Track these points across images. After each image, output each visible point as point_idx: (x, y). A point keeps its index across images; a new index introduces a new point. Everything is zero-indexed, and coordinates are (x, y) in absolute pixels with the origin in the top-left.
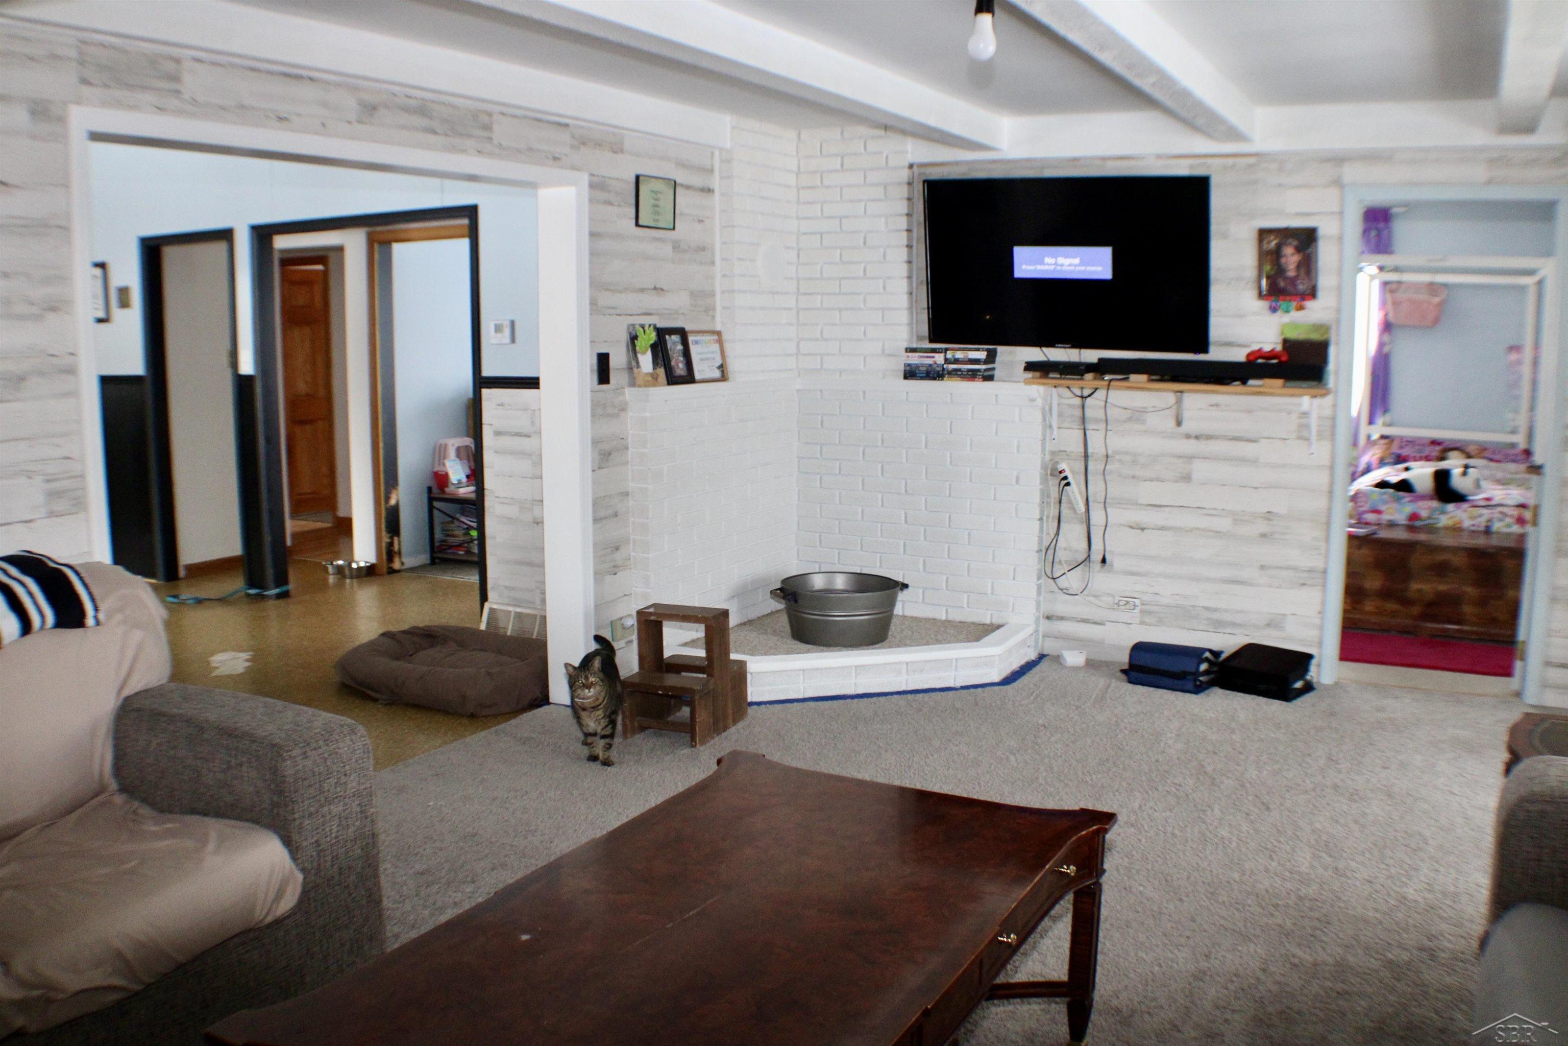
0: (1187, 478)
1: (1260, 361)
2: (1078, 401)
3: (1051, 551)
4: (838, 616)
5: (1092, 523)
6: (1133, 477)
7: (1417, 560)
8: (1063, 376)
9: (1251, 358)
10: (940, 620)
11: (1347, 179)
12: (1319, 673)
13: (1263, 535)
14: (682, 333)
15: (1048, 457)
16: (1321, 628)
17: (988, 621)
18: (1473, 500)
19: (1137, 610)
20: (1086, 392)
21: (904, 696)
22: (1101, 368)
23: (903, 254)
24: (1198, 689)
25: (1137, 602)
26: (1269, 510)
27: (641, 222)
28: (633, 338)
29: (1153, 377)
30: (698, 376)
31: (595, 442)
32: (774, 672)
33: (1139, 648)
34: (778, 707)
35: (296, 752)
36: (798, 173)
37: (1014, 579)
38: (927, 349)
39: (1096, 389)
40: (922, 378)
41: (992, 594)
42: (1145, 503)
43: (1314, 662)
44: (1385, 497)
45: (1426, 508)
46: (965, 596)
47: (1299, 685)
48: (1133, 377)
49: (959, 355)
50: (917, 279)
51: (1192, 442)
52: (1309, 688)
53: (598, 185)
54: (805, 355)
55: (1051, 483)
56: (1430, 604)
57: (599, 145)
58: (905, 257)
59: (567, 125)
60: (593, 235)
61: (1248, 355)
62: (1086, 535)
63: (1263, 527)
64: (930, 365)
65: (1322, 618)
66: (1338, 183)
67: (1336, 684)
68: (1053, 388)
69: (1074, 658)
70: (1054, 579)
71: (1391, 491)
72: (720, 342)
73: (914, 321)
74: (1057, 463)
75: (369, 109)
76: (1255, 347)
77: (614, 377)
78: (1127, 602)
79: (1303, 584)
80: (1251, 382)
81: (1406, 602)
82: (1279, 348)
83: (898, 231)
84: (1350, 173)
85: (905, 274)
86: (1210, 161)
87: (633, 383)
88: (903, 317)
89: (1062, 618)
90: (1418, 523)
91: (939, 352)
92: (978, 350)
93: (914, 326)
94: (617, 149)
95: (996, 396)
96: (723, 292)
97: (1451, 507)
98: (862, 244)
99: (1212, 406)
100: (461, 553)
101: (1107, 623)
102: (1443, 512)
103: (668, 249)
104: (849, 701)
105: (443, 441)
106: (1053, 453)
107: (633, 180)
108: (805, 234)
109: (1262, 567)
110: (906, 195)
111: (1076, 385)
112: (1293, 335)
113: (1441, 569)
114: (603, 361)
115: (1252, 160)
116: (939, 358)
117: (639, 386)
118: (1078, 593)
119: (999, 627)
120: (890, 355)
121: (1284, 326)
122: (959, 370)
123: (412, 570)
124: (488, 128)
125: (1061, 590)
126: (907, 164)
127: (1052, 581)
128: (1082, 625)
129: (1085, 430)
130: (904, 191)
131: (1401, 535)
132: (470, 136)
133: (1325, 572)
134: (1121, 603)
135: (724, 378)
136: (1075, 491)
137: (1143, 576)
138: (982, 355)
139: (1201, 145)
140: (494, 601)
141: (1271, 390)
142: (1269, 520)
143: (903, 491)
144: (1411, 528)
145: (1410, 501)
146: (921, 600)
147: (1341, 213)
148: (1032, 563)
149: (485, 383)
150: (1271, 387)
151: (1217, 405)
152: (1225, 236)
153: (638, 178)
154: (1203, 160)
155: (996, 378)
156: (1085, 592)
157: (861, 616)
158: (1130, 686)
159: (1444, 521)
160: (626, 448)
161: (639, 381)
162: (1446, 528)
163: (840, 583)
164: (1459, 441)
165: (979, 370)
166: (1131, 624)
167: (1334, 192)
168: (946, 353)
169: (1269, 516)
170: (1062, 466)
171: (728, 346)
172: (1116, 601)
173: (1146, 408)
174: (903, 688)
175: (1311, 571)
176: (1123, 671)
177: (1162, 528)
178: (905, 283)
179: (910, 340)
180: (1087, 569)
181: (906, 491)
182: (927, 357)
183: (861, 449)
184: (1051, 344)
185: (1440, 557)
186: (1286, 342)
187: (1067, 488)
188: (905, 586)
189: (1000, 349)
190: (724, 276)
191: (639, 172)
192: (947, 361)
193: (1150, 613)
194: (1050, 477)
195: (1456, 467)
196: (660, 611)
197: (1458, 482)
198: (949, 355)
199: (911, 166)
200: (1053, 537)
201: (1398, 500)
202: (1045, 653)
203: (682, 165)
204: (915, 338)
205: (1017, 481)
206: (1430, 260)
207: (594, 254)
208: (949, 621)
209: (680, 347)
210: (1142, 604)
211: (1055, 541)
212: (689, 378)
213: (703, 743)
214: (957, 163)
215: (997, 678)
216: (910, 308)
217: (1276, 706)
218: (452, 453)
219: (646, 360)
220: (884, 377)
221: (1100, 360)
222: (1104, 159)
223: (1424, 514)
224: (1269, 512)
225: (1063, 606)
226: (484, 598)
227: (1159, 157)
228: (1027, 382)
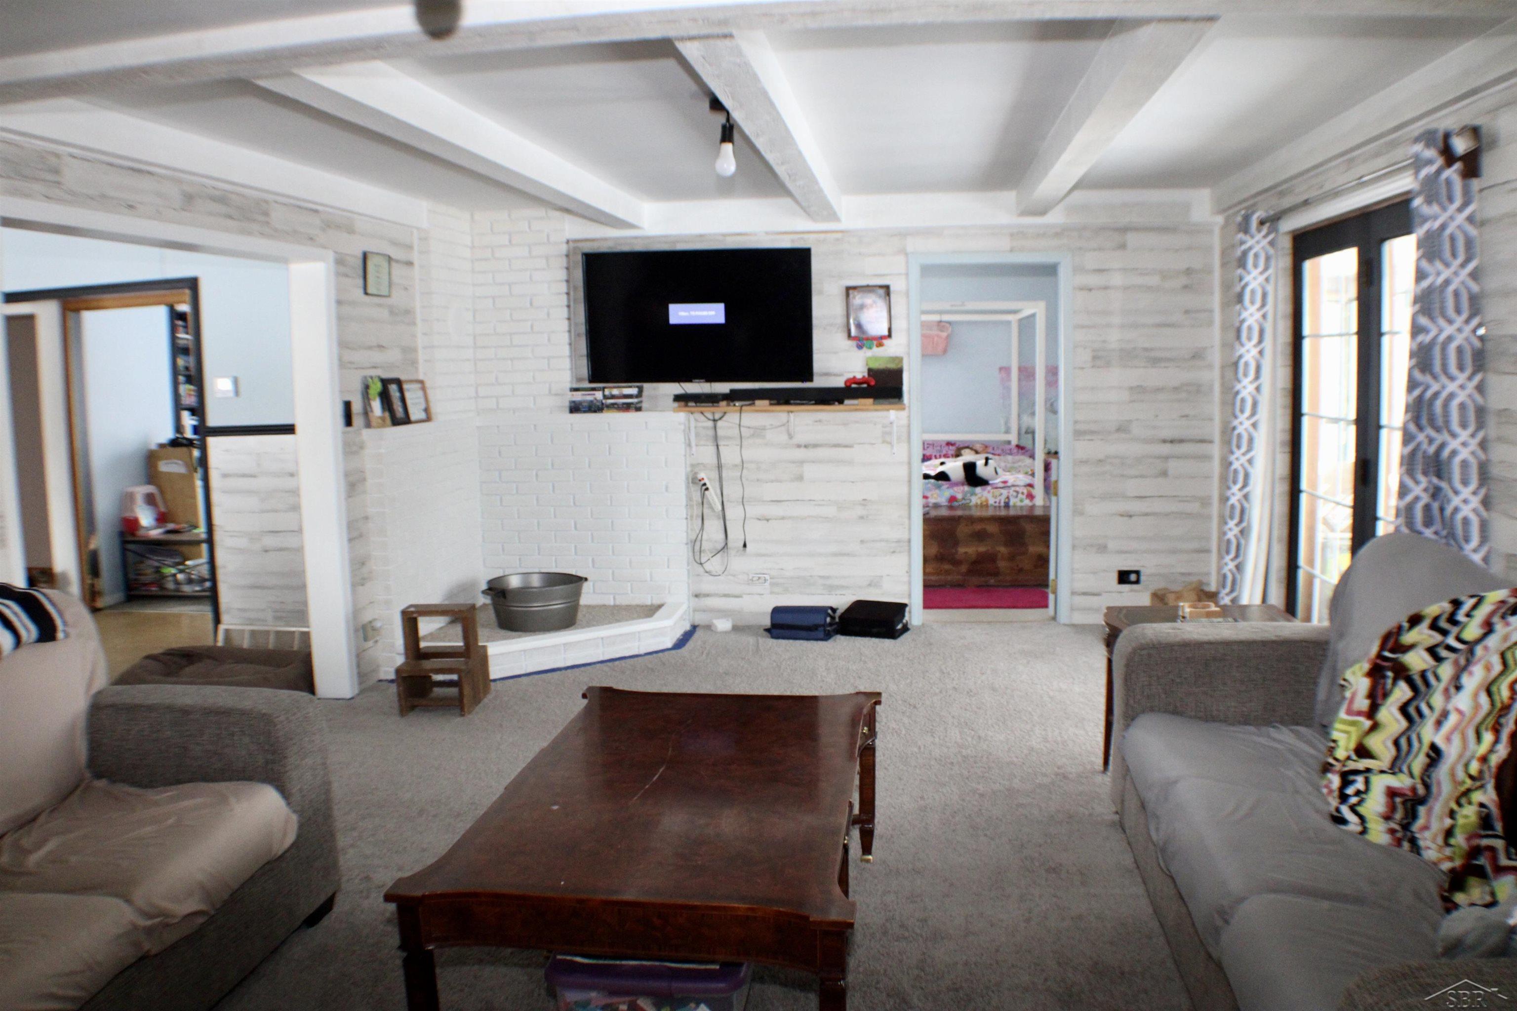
0: (800, 478)
1: (854, 386)
2: (711, 424)
3: (698, 544)
4: (536, 606)
5: (727, 518)
6: (758, 480)
7: (963, 530)
8: (698, 404)
9: (848, 384)
10: (610, 606)
11: (909, 249)
12: (910, 617)
13: (862, 518)
14: (399, 382)
15: (689, 469)
16: (910, 583)
17: (649, 603)
18: (992, 484)
19: (767, 584)
20: (717, 416)
21: (605, 664)
22: (732, 397)
23: (564, 312)
24: (827, 636)
25: (767, 577)
26: (865, 498)
27: (370, 291)
28: (367, 387)
29: (772, 402)
30: (413, 417)
31: (347, 475)
32: (502, 654)
33: (777, 611)
34: (511, 681)
35: (282, 718)
36: (473, 247)
37: (668, 567)
38: (589, 388)
39: (725, 413)
40: (585, 412)
41: (651, 580)
42: (768, 500)
43: (907, 609)
44: (929, 485)
45: (961, 492)
46: (629, 584)
47: (899, 627)
48: (758, 402)
49: (615, 392)
50: (575, 332)
51: (803, 450)
52: (905, 629)
53: (340, 261)
54: (483, 397)
55: (692, 489)
56: (975, 563)
57: (338, 227)
58: (566, 315)
59: (316, 211)
60: (339, 302)
61: (846, 382)
62: (723, 528)
63: (860, 511)
64: (592, 401)
65: (910, 576)
66: (903, 252)
67: (923, 624)
68: (690, 414)
69: (723, 625)
70: (701, 564)
71: (932, 481)
72: (424, 389)
73: (574, 367)
74: (696, 473)
75: (189, 198)
76: (851, 376)
77: (357, 420)
78: (759, 578)
79: (894, 552)
80: (847, 402)
81: (956, 563)
82: (866, 375)
83: (560, 294)
84: (912, 244)
85: (567, 328)
86: (806, 236)
87: (368, 425)
88: (566, 363)
89: (707, 595)
90: (955, 504)
91: (599, 390)
92: (630, 387)
93: (574, 370)
94: (350, 230)
95: (646, 423)
96: (424, 348)
97: (978, 490)
98: (528, 305)
99: (816, 421)
100: (154, 589)
101: (744, 596)
102: (973, 494)
103: (385, 314)
104: (564, 671)
105: (130, 489)
106: (692, 466)
107: (360, 255)
108: (479, 297)
109: (862, 542)
110: (565, 265)
111: (709, 411)
112: (875, 365)
113: (980, 536)
114: (347, 405)
115: (839, 235)
116: (599, 395)
117: (374, 427)
118: (720, 573)
119: (660, 606)
120: (556, 395)
121: (868, 360)
122: (615, 404)
123: (111, 607)
124: (266, 214)
125: (707, 572)
126: (565, 240)
127: (700, 566)
128: (724, 599)
129: (717, 446)
130: (563, 262)
131: (944, 512)
132: (254, 220)
133: (909, 541)
134: (754, 579)
135: (428, 419)
136: (713, 495)
137: (770, 556)
138: (634, 391)
139: (802, 224)
140: (228, 622)
141: (864, 407)
142: (864, 505)
143: (572, 504)
144: (951, 508)
145: (948, 488)
146: (591, 591)
147: (907, 274)
148: (684, 552)
149: (209, 432)
150: (865, 405)
151: (820, 421)
152: (821, 292)
153: (365, 257)
154: (802, 236)
155: (643, 409)
156: (725, 573)
157: (557, 605)
158: (775, 641)
159: (974, 500)
160: (364, 480)
161: (374, 423)
162: (976, 506)
163: (536, 581)
164: (969, 441)
165: (632, 403)
166: (762, 594)
167: (901, 259)
168: (604, 391)
169: (864, 502)
170: (701, 475)
171: (430, 392)
172: (751, 578)
173: (765, 426)
174: (601, 658)
175: (898, 541)
176: (768, 630)
177: (783, 518)
178: (567, 335)
179: (571, 382)
180: (726, 554)
181: (574, 503)
182: (589, 395)
183: (534, 473)
184: (689, 380)
185: (978, 527)
186: (870, 371)
187: (706, 492)
188: (586, 579)
189: (646, 386)
190: (425, 334)
191: (367, 249)
192: (605, 397)
193: (777, 584)
194: (691, 485)
195: (979, 460)
196: (420, 609)
197: (982, 470)
198: (607, 392)
199: (568, 242)
200: (698, 532)
201: (939, 487)
202: (696, 624)
203: (394, 243)
204: (575, 379)
205: (667, 488)
206: (952, 306)
207: (340, 318)
208: (617, 606)
209: (398, 394)
210: (771, 578)
211: (700, 536)
212: (407, 420)
213: (470, 713)
214: (605, 239)
215: (669, 645)
216: (571, 356)
217: (887, 643)
218: (139, 500)
219: (376, 405)
220: (551, 413)
221: (732, 391)
222: (724, 235)
223: (959, 496)
224: (864, 500)
225: (707, 585)
226: (217, 620)
227: (767, 233)
228: (675, 410)
